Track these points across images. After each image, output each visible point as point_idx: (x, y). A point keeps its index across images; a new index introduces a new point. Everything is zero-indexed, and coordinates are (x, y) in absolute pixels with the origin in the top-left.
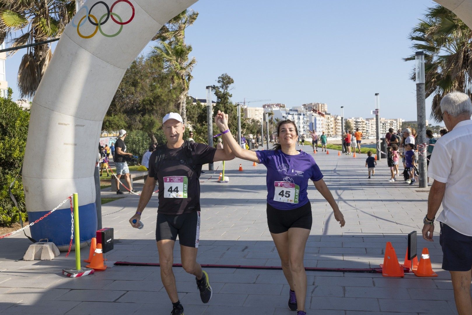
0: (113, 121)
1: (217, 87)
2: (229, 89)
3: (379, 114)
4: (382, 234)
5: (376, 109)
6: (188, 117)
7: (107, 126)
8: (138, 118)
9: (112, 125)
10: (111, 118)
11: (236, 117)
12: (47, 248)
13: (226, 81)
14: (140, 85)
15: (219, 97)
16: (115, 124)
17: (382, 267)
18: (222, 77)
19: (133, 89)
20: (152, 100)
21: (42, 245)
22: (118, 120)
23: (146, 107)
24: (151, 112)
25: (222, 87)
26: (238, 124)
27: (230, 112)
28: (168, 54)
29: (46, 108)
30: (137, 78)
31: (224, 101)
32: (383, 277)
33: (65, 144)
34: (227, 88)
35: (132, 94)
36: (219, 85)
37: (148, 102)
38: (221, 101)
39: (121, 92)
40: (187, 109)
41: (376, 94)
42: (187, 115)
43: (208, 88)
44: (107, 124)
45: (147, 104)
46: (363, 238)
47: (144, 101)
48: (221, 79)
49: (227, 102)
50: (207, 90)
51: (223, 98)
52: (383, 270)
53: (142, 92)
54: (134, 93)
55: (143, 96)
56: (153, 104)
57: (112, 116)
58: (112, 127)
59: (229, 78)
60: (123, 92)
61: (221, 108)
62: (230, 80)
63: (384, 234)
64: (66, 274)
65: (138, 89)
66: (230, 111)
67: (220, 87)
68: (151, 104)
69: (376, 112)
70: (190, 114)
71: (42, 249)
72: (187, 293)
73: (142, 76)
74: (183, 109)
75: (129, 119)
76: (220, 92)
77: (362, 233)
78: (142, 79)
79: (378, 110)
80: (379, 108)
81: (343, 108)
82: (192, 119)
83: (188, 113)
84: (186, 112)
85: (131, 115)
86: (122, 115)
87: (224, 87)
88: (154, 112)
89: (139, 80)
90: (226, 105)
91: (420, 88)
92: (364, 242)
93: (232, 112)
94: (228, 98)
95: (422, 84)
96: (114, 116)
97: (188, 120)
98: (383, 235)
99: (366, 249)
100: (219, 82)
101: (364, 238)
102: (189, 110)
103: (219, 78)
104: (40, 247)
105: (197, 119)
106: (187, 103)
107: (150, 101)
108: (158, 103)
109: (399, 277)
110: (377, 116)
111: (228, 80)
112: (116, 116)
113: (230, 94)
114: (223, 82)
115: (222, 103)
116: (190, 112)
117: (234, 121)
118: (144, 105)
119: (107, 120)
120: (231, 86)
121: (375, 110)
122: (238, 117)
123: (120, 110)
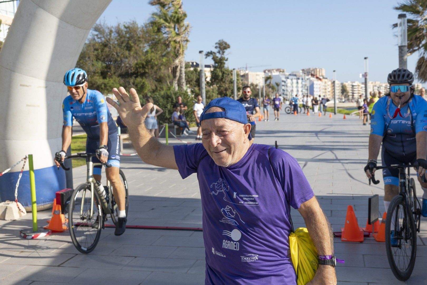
0: (108, 83)
1: (214, 53)
2: (225, 54)
3: (368, 77)
4: (352, 195)
5: (365, 72)
6: (187, 80)
7: (102, 88)
8: (132, 81)
9: (108, 87)
10: (106, 81)
11: (232, 81)
12: (11, 208)
13: (223, 46)
14: (133, 49)
15: (216, 63)
16: (110, 86)
17: (342, 230)
18: (219, 42)
19: (127, 53)
20: (145, 63)
21: (7, 205)
22: (113, 83)
23: (139, 70)
24: (143, 75)
25: (219, 52)
26: (233, 87)
27: (226, 77)
28: (166, 20)
29: (8, 69)
30: (130, 42)
31: (220, 66)
32: (341, 242)
33: (27, 105)
34: (223, 52)
35: (127, 58)
36: (216, 50)
37: (141, 65)
38: (218, 66)
39: (116, 56)
40: (185, 73)
41: (365, 58)
42: (186, 79)
43: (201, 52)
44: (103, 86)
45: (140, 67)
46: (331, 199)
47: (137, 64)
48: (218, 45)
49: (223, 67)
50: (201, 54)
51: (219, 63)
52: (342, 234)
53: (135, 55)
54: (128, 57)
55: (137, 60)
56: (145, 68)
57: (107, 79)
58: (107, 89)
59: (226, 44)
60: (118, 56)
61: (218, 72)
62: (226, 45)
63: (354, 195)
64: (23, 235)
65: (132, 53)
66: (226, 75)
67: (218, 52)
68: (143, 67)
69: (365, 75)
70: (189, 78)
71: (6, 209)
72: (136, 257)
73: (136, 40)
74: (181, 73)
75: (123, 82)
76: (217, 57)
77: (332, 194)
78: (135, 44)
79: (367, 74)
80: (368, 71)
81: (335, 72)
82: (191, 83)
83: (187, 77)
84: (185, 76)
85: (126, 78)
86: (117, 78)
87: (221, 52)
88: (147, 75)
89: (132, 44)
90: (223, 70)
91: (402, 50)
92: (331, 204)
93: (229, 76)
94: (224, 63)
95: (405, 46)
96: (109, 78)
97: (187, 84)
98: (353, 197)
99: (331, 211)
100: (216, 47)
101: (333, 200)
102: (187, 75)
103: (216, 44)
104: (5, 207)
105: (195, 83)
106: (186, 68)
107: (143, 65)
108: (150, 67)
109: (358, 242)
110: (366, 79)
111: (224, 45)
112: (110, 79)
113: (226, 59)
114: (220, 47)
115: (219, 68)
116: (188, 76)
117: (230, 85)
118: (137, 69)
119: (103, 83)
120: (227, 51)
121: (364, 74)
122: (234, 81)
123: (115, 73)
